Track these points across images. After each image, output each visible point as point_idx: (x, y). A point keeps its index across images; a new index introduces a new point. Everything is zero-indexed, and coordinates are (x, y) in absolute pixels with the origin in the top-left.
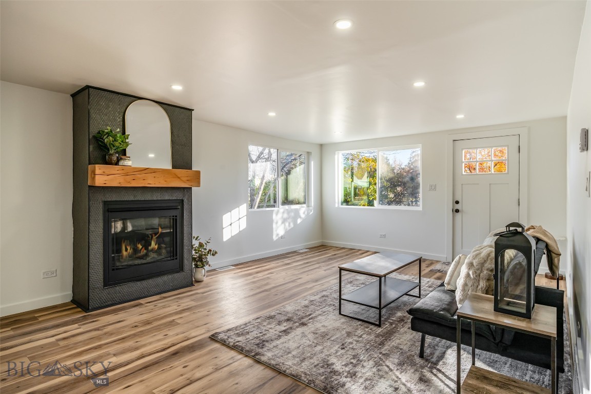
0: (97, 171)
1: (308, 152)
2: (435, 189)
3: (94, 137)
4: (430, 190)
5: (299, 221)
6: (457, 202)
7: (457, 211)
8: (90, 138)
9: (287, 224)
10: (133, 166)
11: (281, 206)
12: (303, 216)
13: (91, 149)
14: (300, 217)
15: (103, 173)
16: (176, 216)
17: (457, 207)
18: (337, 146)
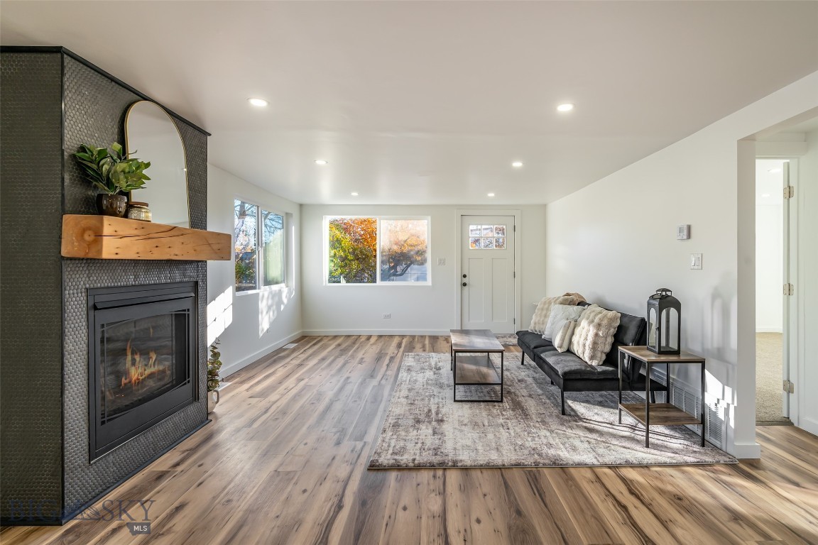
0: (107, 230)
1: (287, 214)
2: (444, 263)
3: (73, 157)
4: (440, 263)
5: (282, 307)
6: (465, 276)
7: (465, 285)
8: (66, 157)
9: (271, 313)
10: (153, 222)
11: (262, 287)
12: (285, 301)
13: (67, 182)
14: (283, 303)
15: (115, 234)
16: (188, 310)
17: (465, 280)
18: (323, 208)
